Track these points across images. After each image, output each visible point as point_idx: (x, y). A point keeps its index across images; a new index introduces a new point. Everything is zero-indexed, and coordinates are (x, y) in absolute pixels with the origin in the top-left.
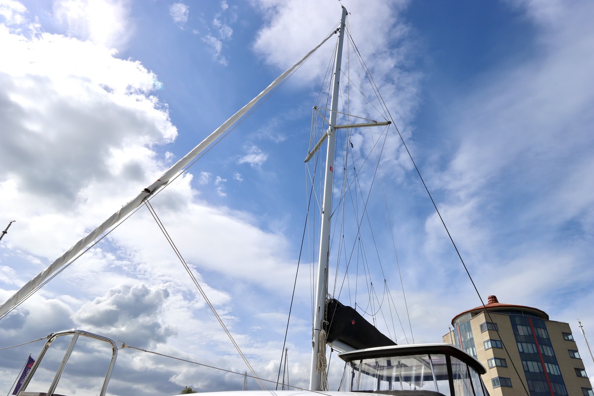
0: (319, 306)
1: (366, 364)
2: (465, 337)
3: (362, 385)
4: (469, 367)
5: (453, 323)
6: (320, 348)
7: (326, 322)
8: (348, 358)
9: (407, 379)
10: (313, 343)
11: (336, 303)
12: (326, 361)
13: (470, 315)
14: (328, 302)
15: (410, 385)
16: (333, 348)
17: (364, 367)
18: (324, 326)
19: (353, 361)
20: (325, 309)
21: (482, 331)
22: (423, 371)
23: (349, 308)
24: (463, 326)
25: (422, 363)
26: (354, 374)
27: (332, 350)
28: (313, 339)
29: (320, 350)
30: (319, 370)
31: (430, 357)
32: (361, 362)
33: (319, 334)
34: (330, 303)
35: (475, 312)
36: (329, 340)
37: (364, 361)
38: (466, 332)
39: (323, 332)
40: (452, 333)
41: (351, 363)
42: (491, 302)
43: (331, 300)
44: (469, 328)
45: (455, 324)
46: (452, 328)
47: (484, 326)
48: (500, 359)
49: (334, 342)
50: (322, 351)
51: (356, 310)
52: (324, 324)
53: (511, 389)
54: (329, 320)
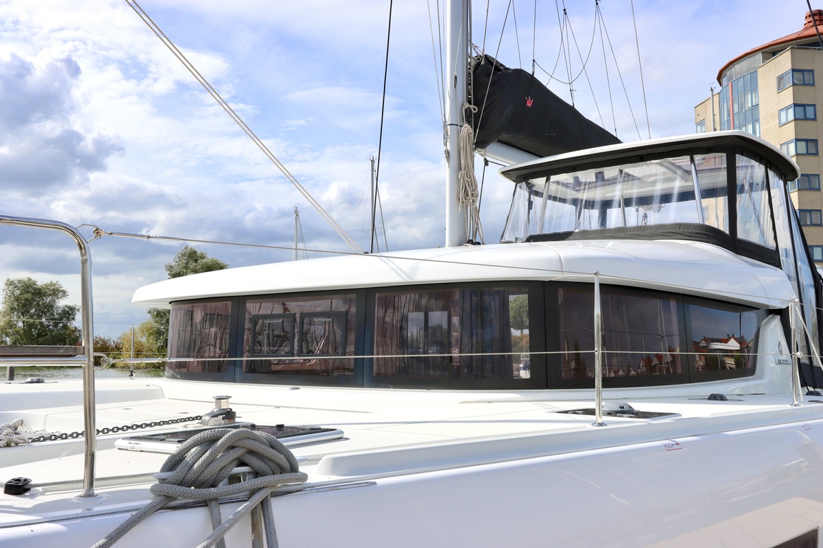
0: (455, 73)
1: (558, 183)
2: (741, 106)
3: (550, 222)
4: (769, 170)
5: (719, 78)
6: (462, 162)
7: (472, 106)
8: (522, 176)
9: (644, 201)
10: (447, 153)
11: (492, 64)
12: (476, 186)
13: (759, 56)
14: (473, 63)
15: (637, 211)
16: (488, 159)
17: (553, 189)
18: (469, 117)
19: (530, 181)
20: (467, 80)
21: (780, 88)
22: (677, 185)
23: (520, 73)
24: (741, 83)
25: (675, 173)
26: (530, 203)
27: (486, 163)
28: (445, 144)
29: (463, 166)
30: (463, 203)
31: (692, 160)
32: (548, 180)
33: (459, 133)
34: (478, 65)
35: (771, 51)
36: (481, 144)
37: (553, 178)
38: (745, 94)
39: (467, 129)
40: (716, 98)
41: (528, 184)
42: (811, 24)
43: (479, 58)
44: (752, 85)
45: (724, 81)
46: (718, 88)
47: (786, 77)
48: (807, 141)
49: (489, 148)
50: (467, 167)
51: (535, 76)
52: (468, 111)
53: (817, 193)
54: (477, 103)
